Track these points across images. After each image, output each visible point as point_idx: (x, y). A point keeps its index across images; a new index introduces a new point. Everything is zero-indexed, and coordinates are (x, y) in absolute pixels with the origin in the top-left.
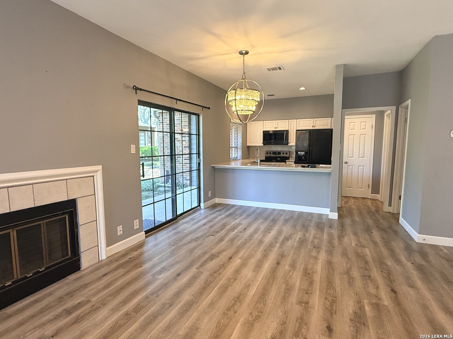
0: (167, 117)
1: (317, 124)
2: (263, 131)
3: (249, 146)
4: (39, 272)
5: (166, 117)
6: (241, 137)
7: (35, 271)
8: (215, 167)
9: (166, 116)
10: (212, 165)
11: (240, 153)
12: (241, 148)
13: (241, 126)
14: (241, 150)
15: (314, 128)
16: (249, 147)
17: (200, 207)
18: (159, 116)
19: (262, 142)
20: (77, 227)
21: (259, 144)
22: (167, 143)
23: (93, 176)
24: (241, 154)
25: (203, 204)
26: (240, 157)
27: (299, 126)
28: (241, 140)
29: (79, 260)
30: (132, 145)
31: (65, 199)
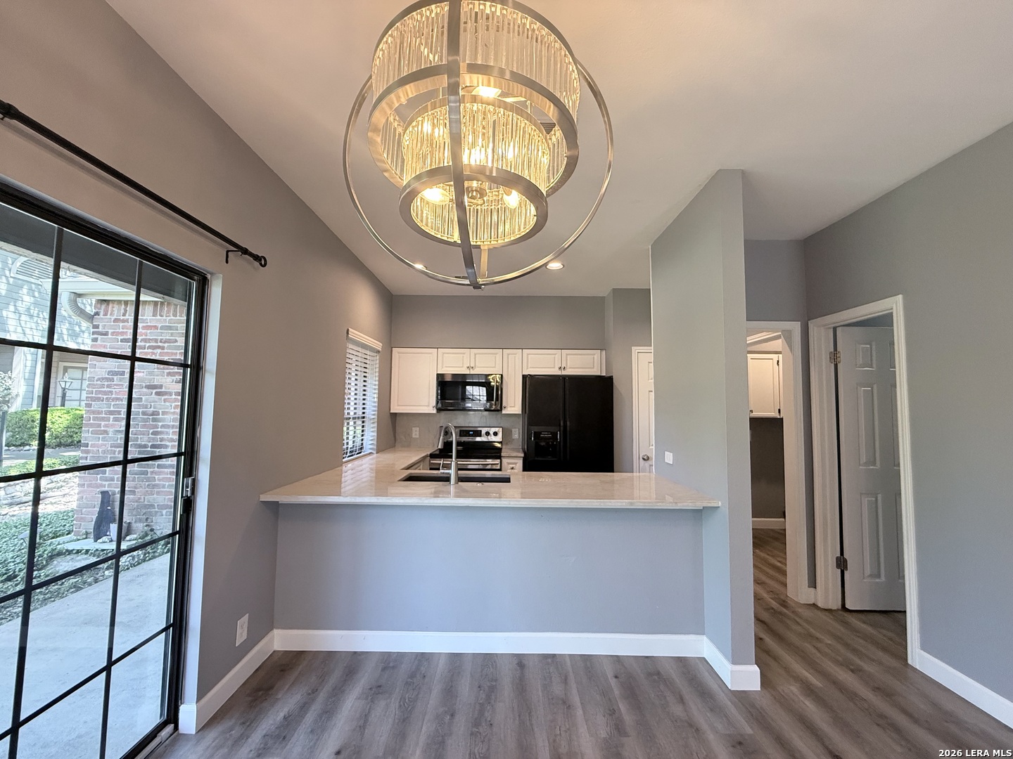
0: (127, 317)
1: (568, 364)
2: (438, 375)
3: (396, 414)
5: (122, 318)
6: (377, 387)
9: (124, 315)
10: (264, 498)
11: (373, 434)
12: (376, 420)
13: (378, 358)
14: (376, 425)
15: (564, 373)
16: (394, 415)
18: (97, 314)
19: (434, 402)
21: (426, 408)
22: (118, 399)
24: (376, 438)
26: (371, 447)
27: (527, 366)
28: (376, 396)
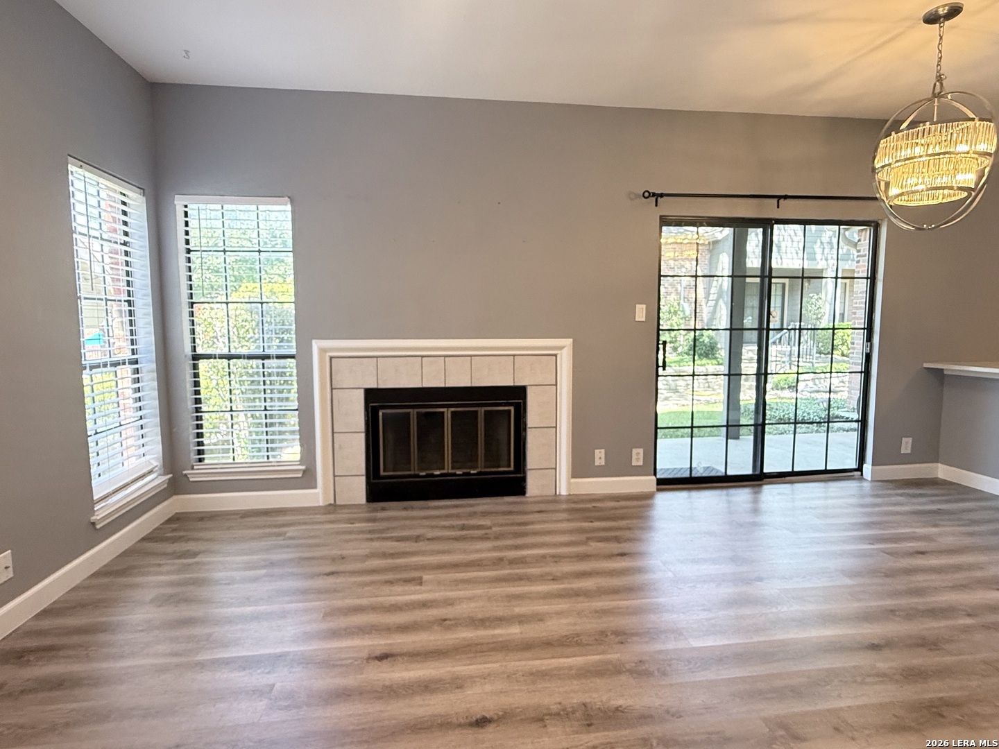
4: (469, 474)
7: (465, 471)
8: (945, 373)
10: (926, 365)
17: (862, 475)
20: (525, 430)
23: (556, 355)
25: (870, 467)
29: (524, 479)
30: (638, 306)
31: (509, 383)
